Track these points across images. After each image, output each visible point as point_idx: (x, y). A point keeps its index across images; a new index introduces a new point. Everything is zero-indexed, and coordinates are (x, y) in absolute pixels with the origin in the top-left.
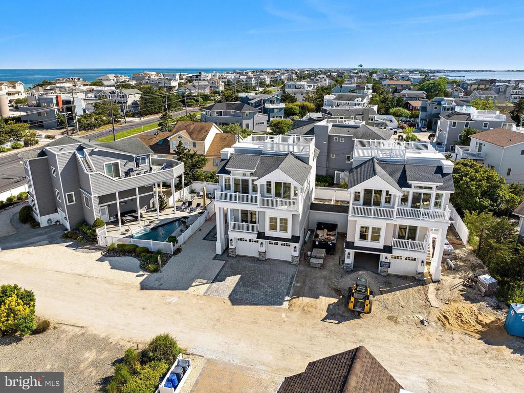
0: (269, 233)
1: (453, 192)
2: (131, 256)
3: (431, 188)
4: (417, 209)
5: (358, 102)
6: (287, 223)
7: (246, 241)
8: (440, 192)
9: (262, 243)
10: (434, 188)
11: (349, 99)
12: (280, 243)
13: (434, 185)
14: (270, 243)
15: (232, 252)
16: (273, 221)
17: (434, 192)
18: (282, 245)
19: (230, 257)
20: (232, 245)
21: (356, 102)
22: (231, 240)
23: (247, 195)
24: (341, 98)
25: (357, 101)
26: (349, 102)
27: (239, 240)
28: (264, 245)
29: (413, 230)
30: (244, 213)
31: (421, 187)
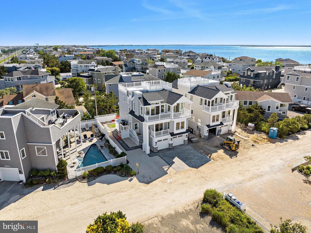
0: (176, 132)
2: (104, 174)
6: (184, 123)
7: (161, 141)
9: (171, 139)
10: (230, 93)
12: (177, 136)
16: (178, 124)
20: (156, 145)
21: (92, 64)
22: (156, 142)
30: (157, 126)
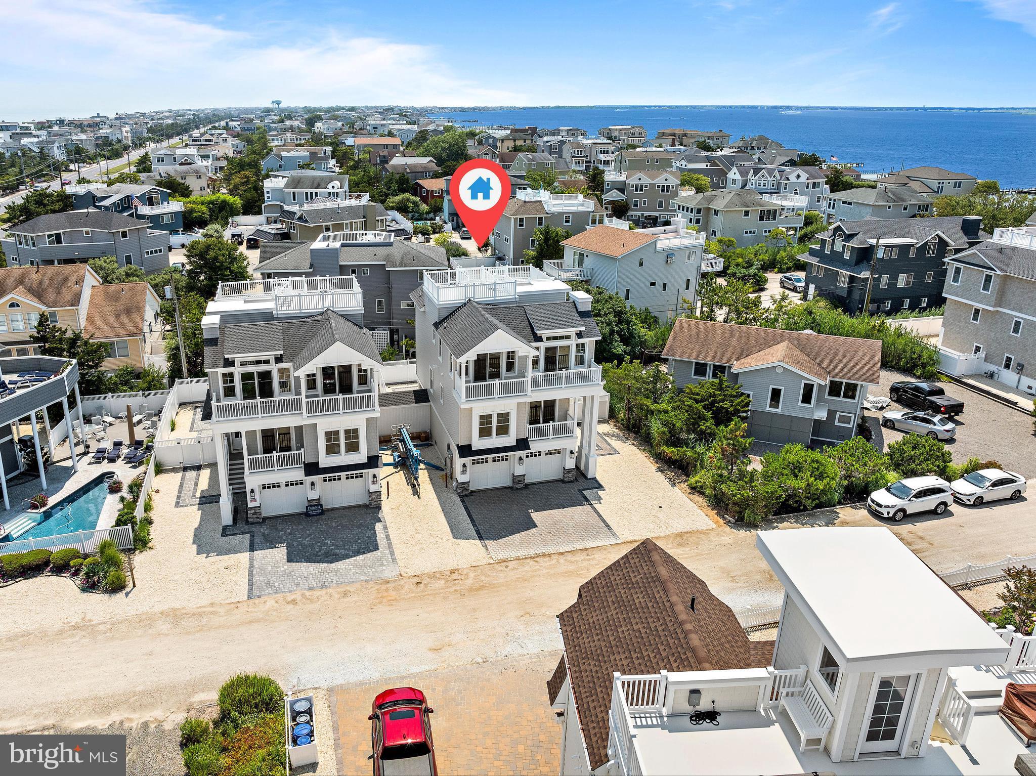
0: (325, 461)
1: (600, 338)
3: (568, 337)
4: (552, 373)
5: (335, 190)
6: (357, 437)
7: (279, 486)
8: (581, 341)
9: (313, 484)
10: (573, 336)
11: (315, 185)
12: (343, 474)
13: (572, 331)
14: (325, 481)
15: (255, 513)
16: (332, 436)
17: (573, 343)
18: (347, 478)
19: (253, 523)
20: (253, 500)
21: (330, 190)
22: (252, 491)
23: (269, 399)
24: (299, 182)
25: (333, 187)
26: (318, 190)
27: (264, 488)
28: (317, 485)
29: (550, 406)
30: (268, 435)
31: (555, 338)
